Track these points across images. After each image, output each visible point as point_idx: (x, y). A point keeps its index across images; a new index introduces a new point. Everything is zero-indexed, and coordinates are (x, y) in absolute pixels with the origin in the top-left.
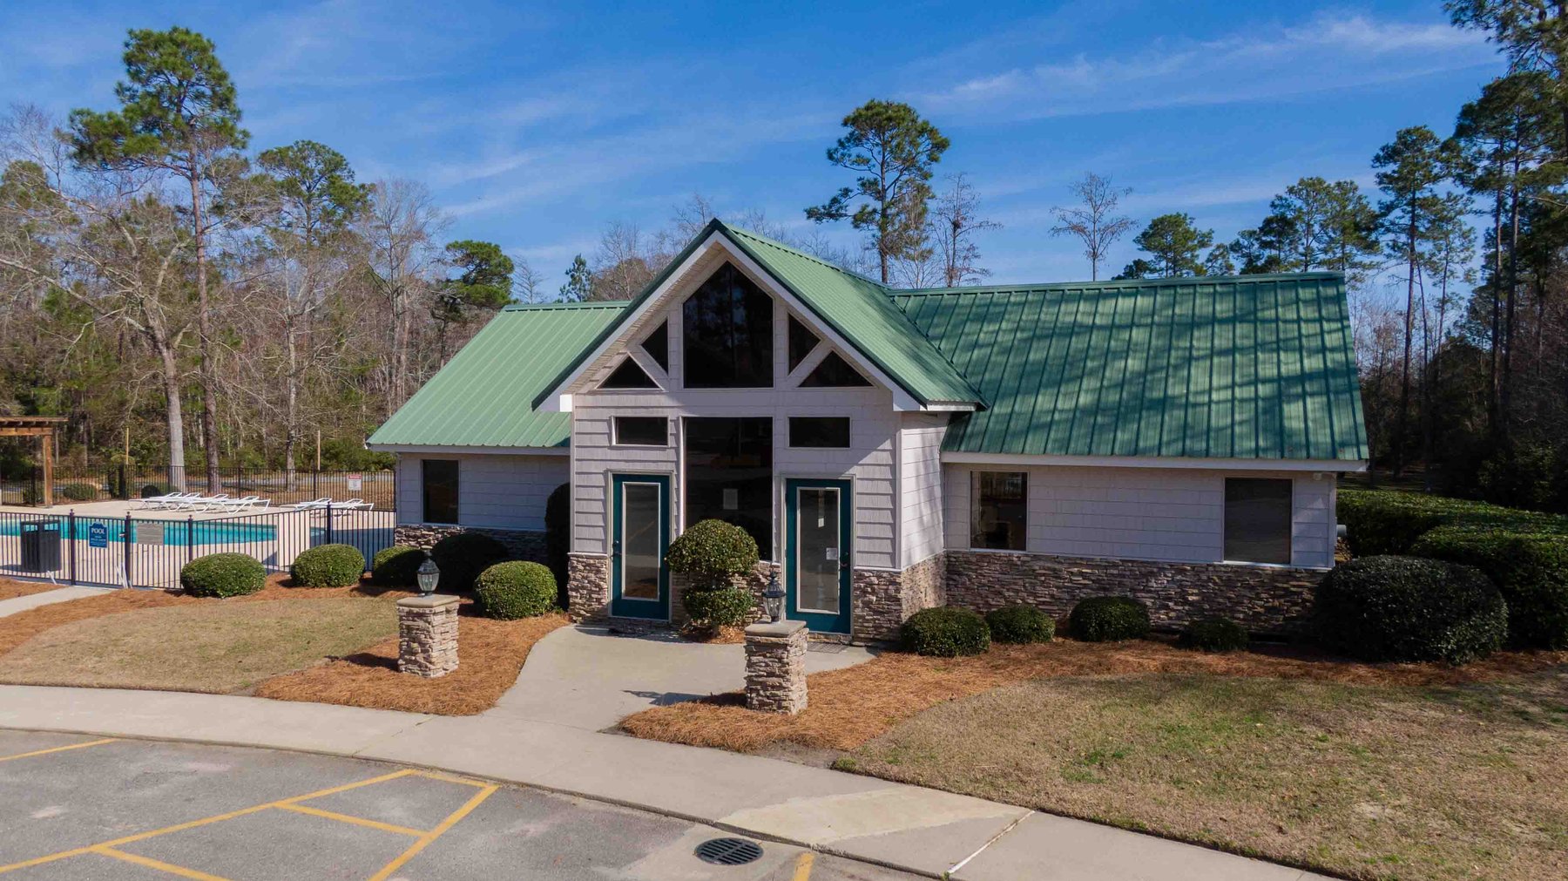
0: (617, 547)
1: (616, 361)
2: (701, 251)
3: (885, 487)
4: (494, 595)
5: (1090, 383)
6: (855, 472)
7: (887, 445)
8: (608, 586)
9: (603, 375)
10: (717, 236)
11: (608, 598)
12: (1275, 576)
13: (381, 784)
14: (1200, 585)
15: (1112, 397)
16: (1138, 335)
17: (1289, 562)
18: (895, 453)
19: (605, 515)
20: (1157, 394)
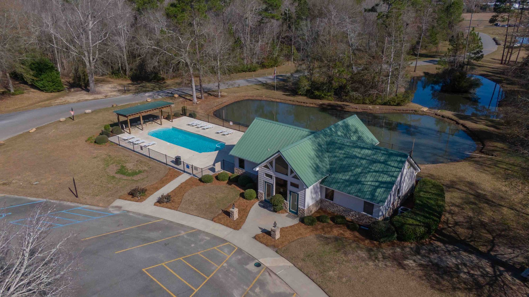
0: (265, 192)
1: (265, 164)
2: (277, 154)
3: (304, 197)
4: (246, 197)
5: (350, 173)
6: (299, 193)
7: (304, 190)
8: (264, 197)
9: (263, 166)
10: (279, 153)
11: (264, 199)
12: (370, 217)
13: (225, 245)
14: (359, 215)
15: (352, 178)
16: (364, 162)
17: (372, 215)
18: (305, 192)
19: (263, 187)
20: (359, 180)
